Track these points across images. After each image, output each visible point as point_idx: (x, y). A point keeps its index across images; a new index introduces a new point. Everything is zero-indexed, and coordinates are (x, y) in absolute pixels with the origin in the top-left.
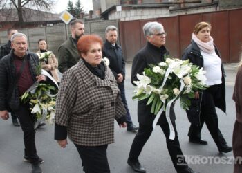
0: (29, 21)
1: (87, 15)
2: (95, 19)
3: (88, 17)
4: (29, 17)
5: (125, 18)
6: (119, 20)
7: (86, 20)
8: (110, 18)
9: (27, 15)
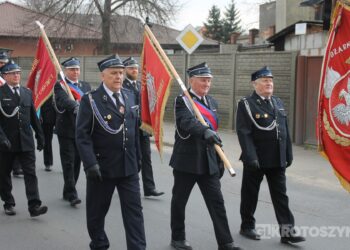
0: (122, 41)
1: (245, 38)
2: (259, 48)
3: (245, 43)
4: (123, 34)
5: (320, 49)
6: (299, 52)
7: (240, 48)
8: (288, 47)
9: (120, 30)
